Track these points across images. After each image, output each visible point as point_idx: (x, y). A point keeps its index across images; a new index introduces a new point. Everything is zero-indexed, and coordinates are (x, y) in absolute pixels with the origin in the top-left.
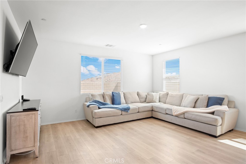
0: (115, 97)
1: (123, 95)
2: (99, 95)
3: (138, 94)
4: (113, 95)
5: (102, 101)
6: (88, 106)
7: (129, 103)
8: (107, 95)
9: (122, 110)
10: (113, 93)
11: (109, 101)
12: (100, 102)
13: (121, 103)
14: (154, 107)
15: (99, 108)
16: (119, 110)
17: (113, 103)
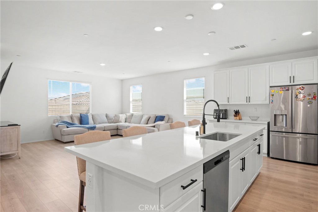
0: (83, 119)
1: (91, 116)
2: (68, 116)
3: (107, 116)
4: (81, 116)
5: (70, 122)
6: (57, 126)
7: (97, 123)
8: (75, 116)
9: (89, 129)
10: (81, 115)
11: (77, 122)
12: (69, 123)
13: (89, 123)
14: (118, 126)
15: (67, 127)
16: (86, 129)
17: (81, 123)
